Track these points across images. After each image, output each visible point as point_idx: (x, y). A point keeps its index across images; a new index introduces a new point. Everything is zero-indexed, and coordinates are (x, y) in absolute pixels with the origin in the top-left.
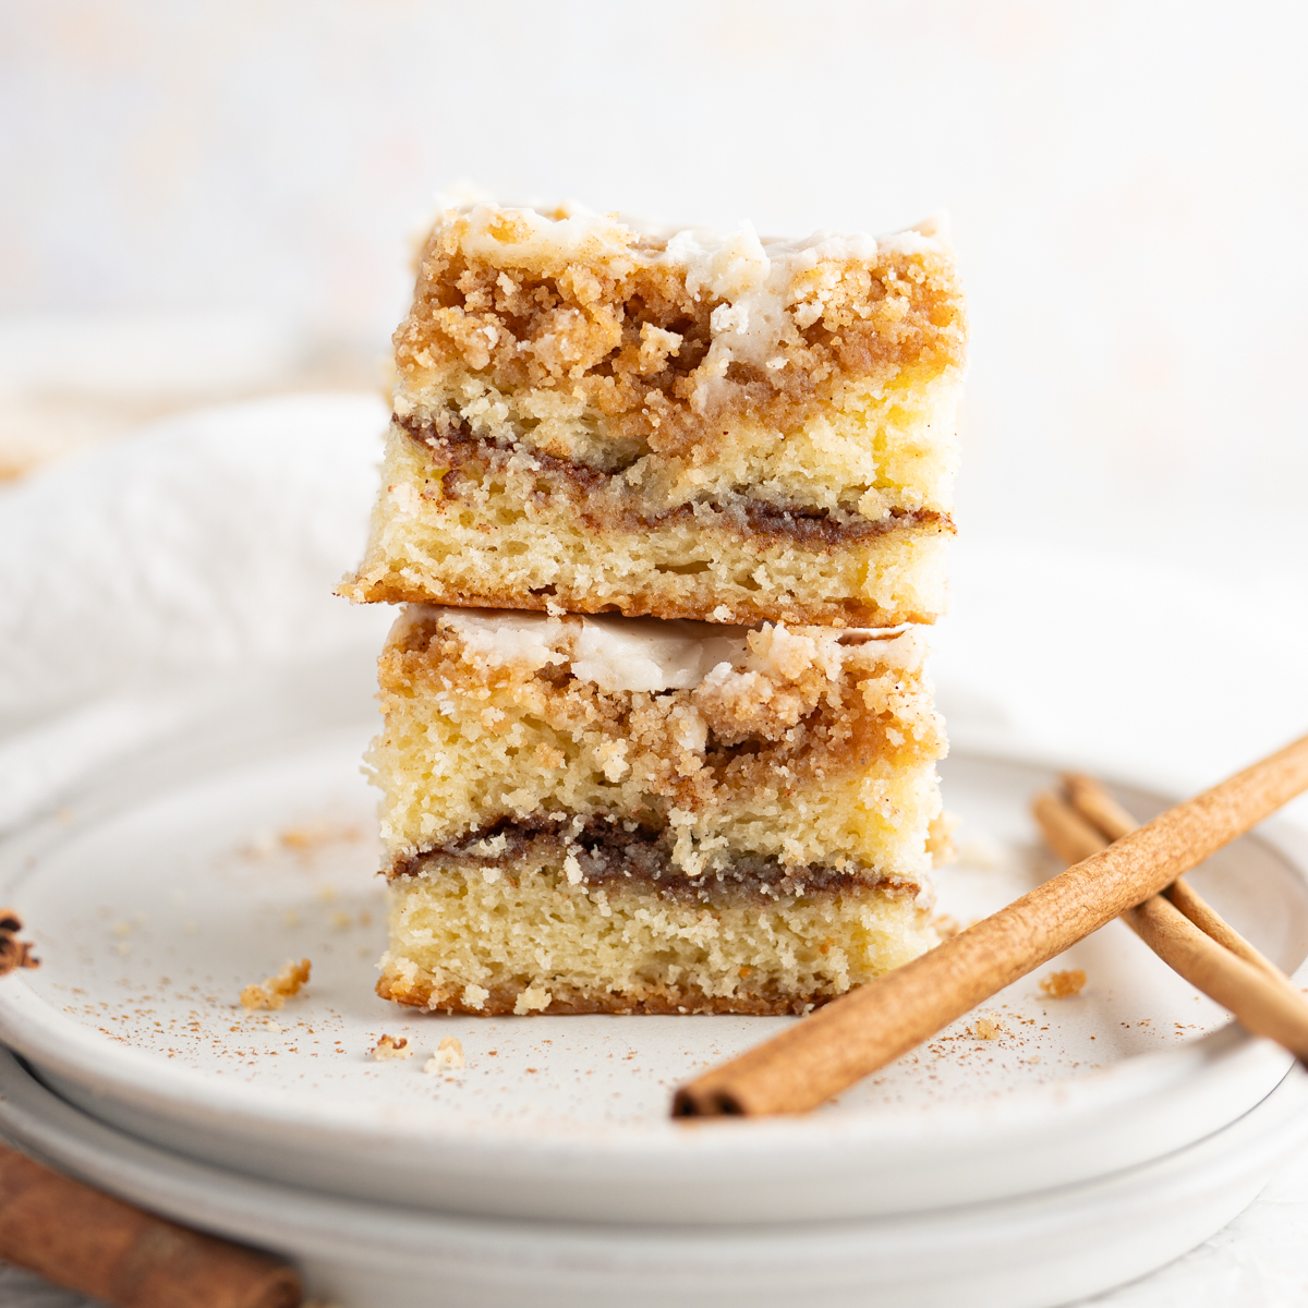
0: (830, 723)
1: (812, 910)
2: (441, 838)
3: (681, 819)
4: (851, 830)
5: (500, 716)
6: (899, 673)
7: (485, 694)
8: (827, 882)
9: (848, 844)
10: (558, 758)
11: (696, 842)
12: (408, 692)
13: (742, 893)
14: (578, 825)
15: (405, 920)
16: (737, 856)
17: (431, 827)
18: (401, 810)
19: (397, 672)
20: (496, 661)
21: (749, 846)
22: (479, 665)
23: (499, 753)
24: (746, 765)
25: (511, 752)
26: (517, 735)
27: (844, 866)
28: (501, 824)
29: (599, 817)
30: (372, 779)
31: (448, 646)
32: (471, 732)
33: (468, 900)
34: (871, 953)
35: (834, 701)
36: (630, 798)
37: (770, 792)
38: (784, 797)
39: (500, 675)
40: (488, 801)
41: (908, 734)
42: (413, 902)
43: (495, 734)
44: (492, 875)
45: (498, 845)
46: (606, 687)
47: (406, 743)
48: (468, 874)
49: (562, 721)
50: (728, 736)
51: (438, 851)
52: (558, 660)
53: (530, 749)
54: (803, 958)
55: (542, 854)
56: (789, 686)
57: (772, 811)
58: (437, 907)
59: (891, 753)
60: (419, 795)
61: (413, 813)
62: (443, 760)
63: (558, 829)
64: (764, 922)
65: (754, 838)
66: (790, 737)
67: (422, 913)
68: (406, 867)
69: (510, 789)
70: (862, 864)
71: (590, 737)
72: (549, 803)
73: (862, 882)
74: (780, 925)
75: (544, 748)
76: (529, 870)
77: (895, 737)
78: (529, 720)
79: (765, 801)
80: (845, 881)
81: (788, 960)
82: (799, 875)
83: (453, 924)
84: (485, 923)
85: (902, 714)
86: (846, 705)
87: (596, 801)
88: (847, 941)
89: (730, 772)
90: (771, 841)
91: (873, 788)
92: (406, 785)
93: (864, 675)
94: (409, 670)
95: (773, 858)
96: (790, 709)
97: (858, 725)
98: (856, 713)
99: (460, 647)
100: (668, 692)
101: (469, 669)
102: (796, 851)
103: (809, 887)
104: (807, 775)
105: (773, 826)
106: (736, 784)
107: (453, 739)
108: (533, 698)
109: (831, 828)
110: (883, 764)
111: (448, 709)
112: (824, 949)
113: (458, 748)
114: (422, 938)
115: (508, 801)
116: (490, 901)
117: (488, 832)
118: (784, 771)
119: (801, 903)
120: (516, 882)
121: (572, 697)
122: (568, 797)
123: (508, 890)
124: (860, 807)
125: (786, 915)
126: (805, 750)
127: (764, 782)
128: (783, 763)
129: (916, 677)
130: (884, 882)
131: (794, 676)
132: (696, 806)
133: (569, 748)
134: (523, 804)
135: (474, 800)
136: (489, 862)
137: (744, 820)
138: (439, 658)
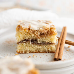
0: (49, 32)
1: (48, 46)
2: (21, 41)
3: (38, 39)
4: (51, 40)
5: (25, 32)
6: (54, 28)
7: (24, 31)
8: (49, 44)
9: (50, 41)
10: (29, 35)
11: (39, 41)
12: (18, 30)
13: (43, 44)
14: (31, 40)
15: (18, 47)
16: (42, 42)
17: (20, 40)
18: (18, 39)
19: (17, 29)
20: (25, 28)
21: (43, 41)
22: (23, 28)
23: (25, 35)
24: (43, 35)
25: (26, 35)
26: (26, 33)
27: (50, 42)
28: (25, 40)
29: (32, 39)
30: (16, 37)
31: (21, 27)
32: (23, 33)
33: (23, 45)
34: (52, 49)
35: (49, 31)
36: (34, 38)
37: (45, 37)
38: (46, 38)
39: (25, 29)
40: (24, 38)
41: (55, 33)
42: (19, 46)
43: (25, 33)
44: (24, 44)
45: (25, 41)
46: (33, 30)
47: (18, 34)
48: (23, 43)
49: (29, 32)
50: (42, 33)
51: (21, 42)
52: (29, 28)
53: (27, 34)
54: (47, 49)
55: (28, 42)
56: (46, 30)
57: (45, 39)
58: (21, 46)
59: (53, 34)
60: (19, 38)
61: (19, 39)
62: (21, 35)
63: (29, 40)
64: (44, 46)
65: (44, 40)
66: (46, 33)
67: (20, 46)
68: (18, 43)
69: (26, 37)
70: (51, 42)
71: (32, 34)
72: (29, 38)
73: (51, 44)
74: (45, 47)
75: (28, 34)
76: (27, 43)
77: (54, 33)
78: (27, 32)
79: (44, 38)
80: (50, 44)
81: (46, 49)
82: (47, 43)
83: (22, 47)
84: (24, 47)
85: (54, 32)
86: (50, 31)
87: (32, 38)
88: (50, 48)
89: (42, 36)
90: (45, 41)
91: (52, 37)
92: (18, 37)
93: (51, 29)
94: (18, 29)
95: (45, 42)
96: (46, 31)
97: (51, 32)
98: (51, 31)
99: (22, 27)
100: (37, 30)
101: (23, 29)
102: (47, 42)
103: (48, 44)
104: (47, 36)
105: (45, 40)
106: (42, 37)
107: (22, 34)
108: (27, 31)
109: (49, 40)
110: (53, 35)
111: (21, 32)
112: (49, 48)
113: (22, 35)
114: (19, 48)
115: (26, 38)
116: (24, 45)
117: (24, 40)
118: (46, 36)
119: (47, 45)
120: (26, 44)
121: (30, 31)
122: (30, 38)
123: (26, 45)
124: (51, 38)
125: (46, 46)
126: (47, 34)
127: (44, 37)
128: (46, 35)
129: (55, 29)
130: (53, 43)
131: (46, 29)
132: (39, 39)
133: (30, 34)
134: (27, 38)
135: (23, 38)
136: (24, 43)
137: (43, 39)
138: (20, 28)
